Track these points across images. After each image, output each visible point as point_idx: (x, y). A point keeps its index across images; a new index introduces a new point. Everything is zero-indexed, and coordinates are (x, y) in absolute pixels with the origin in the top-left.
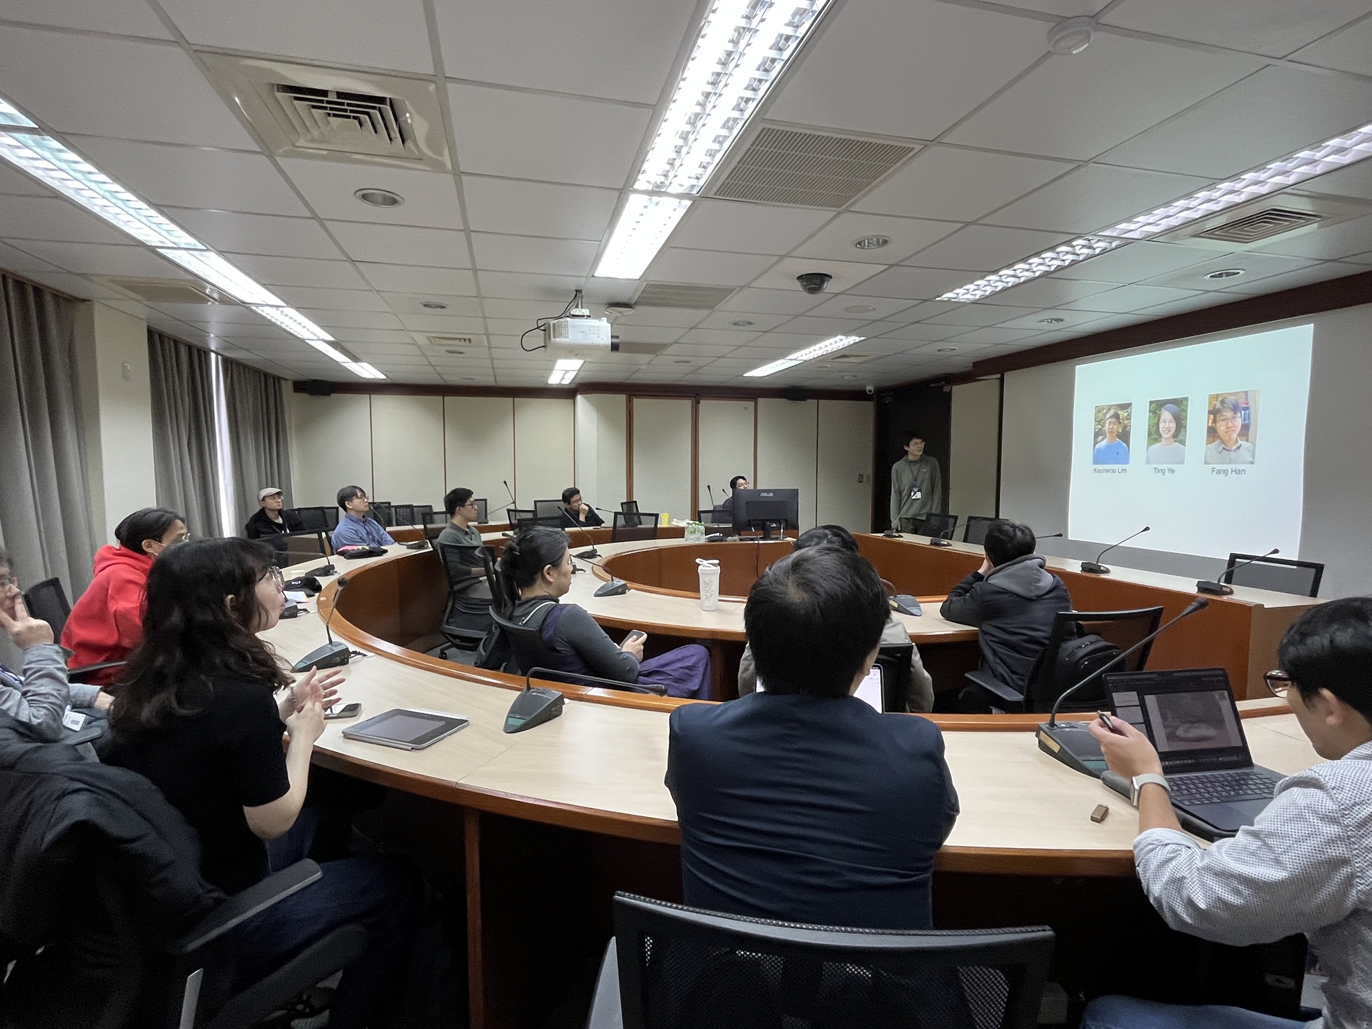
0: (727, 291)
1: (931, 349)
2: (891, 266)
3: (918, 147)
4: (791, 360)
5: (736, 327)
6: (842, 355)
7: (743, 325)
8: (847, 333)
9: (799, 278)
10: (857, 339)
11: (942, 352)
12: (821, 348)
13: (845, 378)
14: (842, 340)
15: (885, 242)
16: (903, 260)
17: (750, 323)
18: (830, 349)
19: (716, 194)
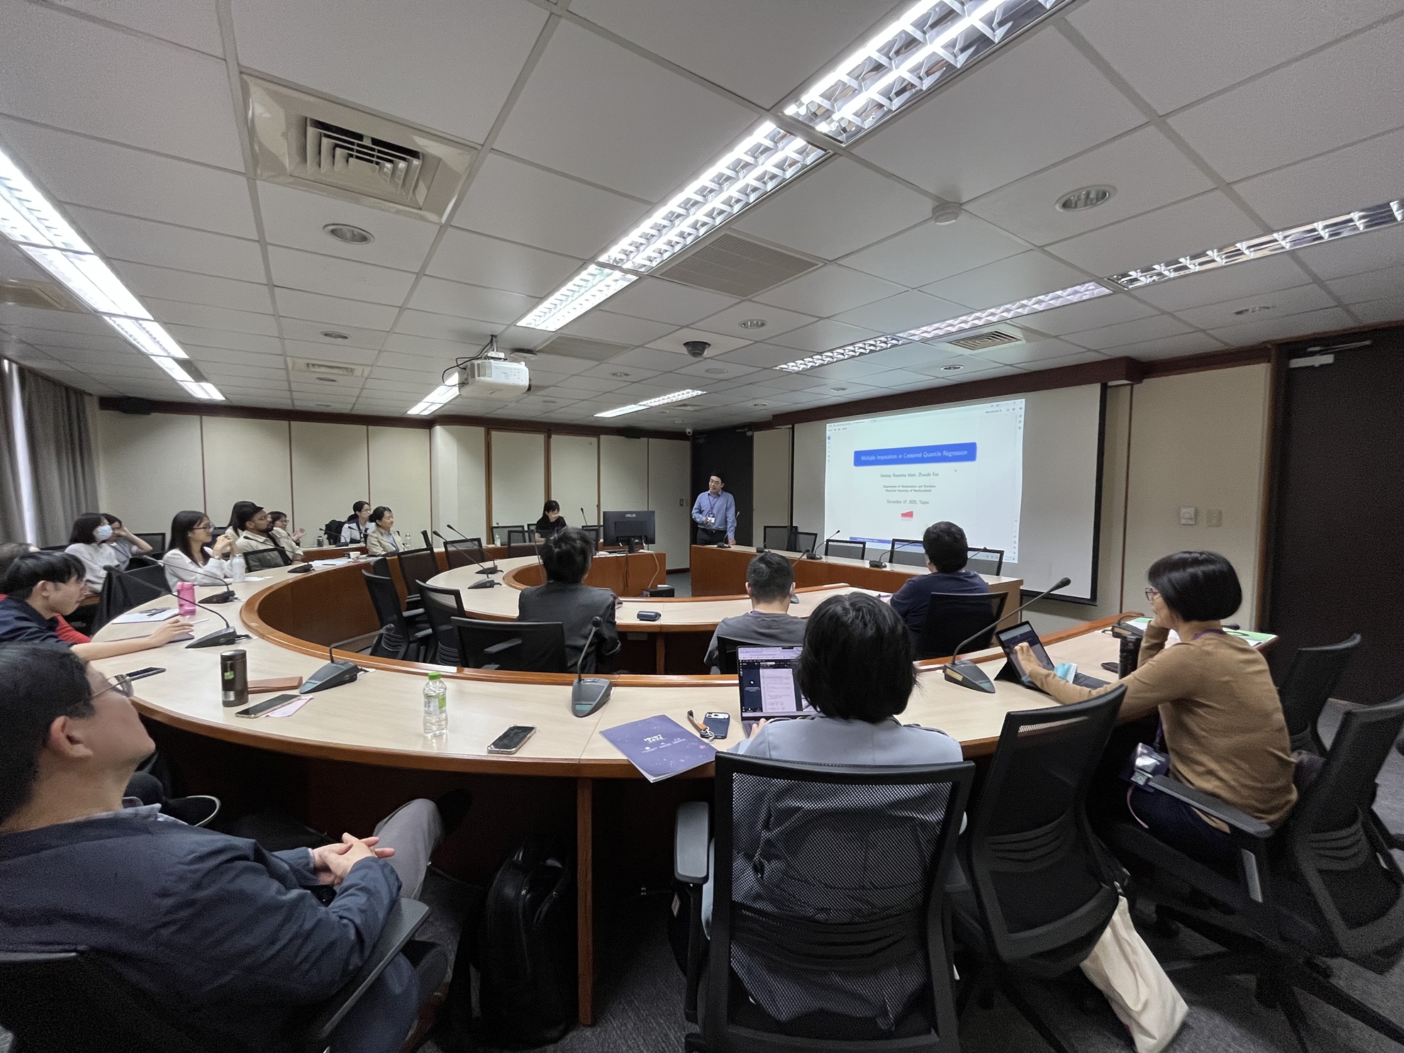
0: (623, 348)
1: (750, 404)
2: (756, 342)
3: (821, 264)
4: (644, 405)
5: (614, 377)
6: (683, 404)
7: (621, 376)
8: (693, 389)
9: (686, 344)
10: (700, 393)
11: (757, 407)
12: (669, 398)
13: (677, 423)
14: (688, 393)
15: (763, 325)
16: (767, 339)
17: (627, 375)
18: (674, 400)
19: (660, 275)
